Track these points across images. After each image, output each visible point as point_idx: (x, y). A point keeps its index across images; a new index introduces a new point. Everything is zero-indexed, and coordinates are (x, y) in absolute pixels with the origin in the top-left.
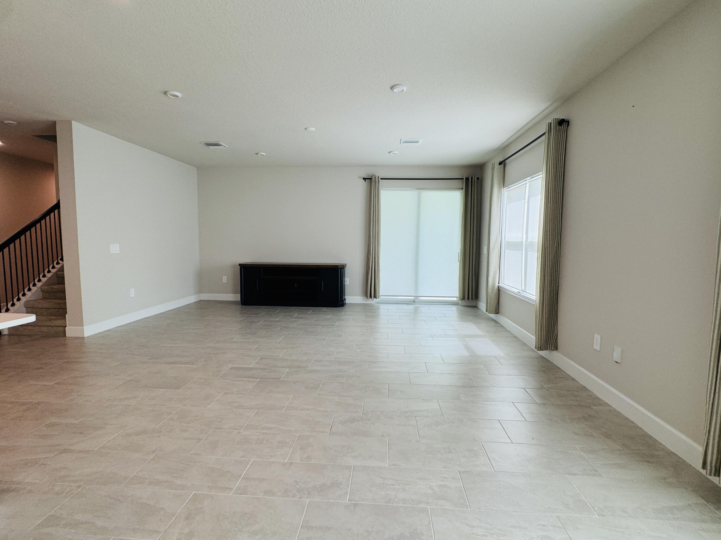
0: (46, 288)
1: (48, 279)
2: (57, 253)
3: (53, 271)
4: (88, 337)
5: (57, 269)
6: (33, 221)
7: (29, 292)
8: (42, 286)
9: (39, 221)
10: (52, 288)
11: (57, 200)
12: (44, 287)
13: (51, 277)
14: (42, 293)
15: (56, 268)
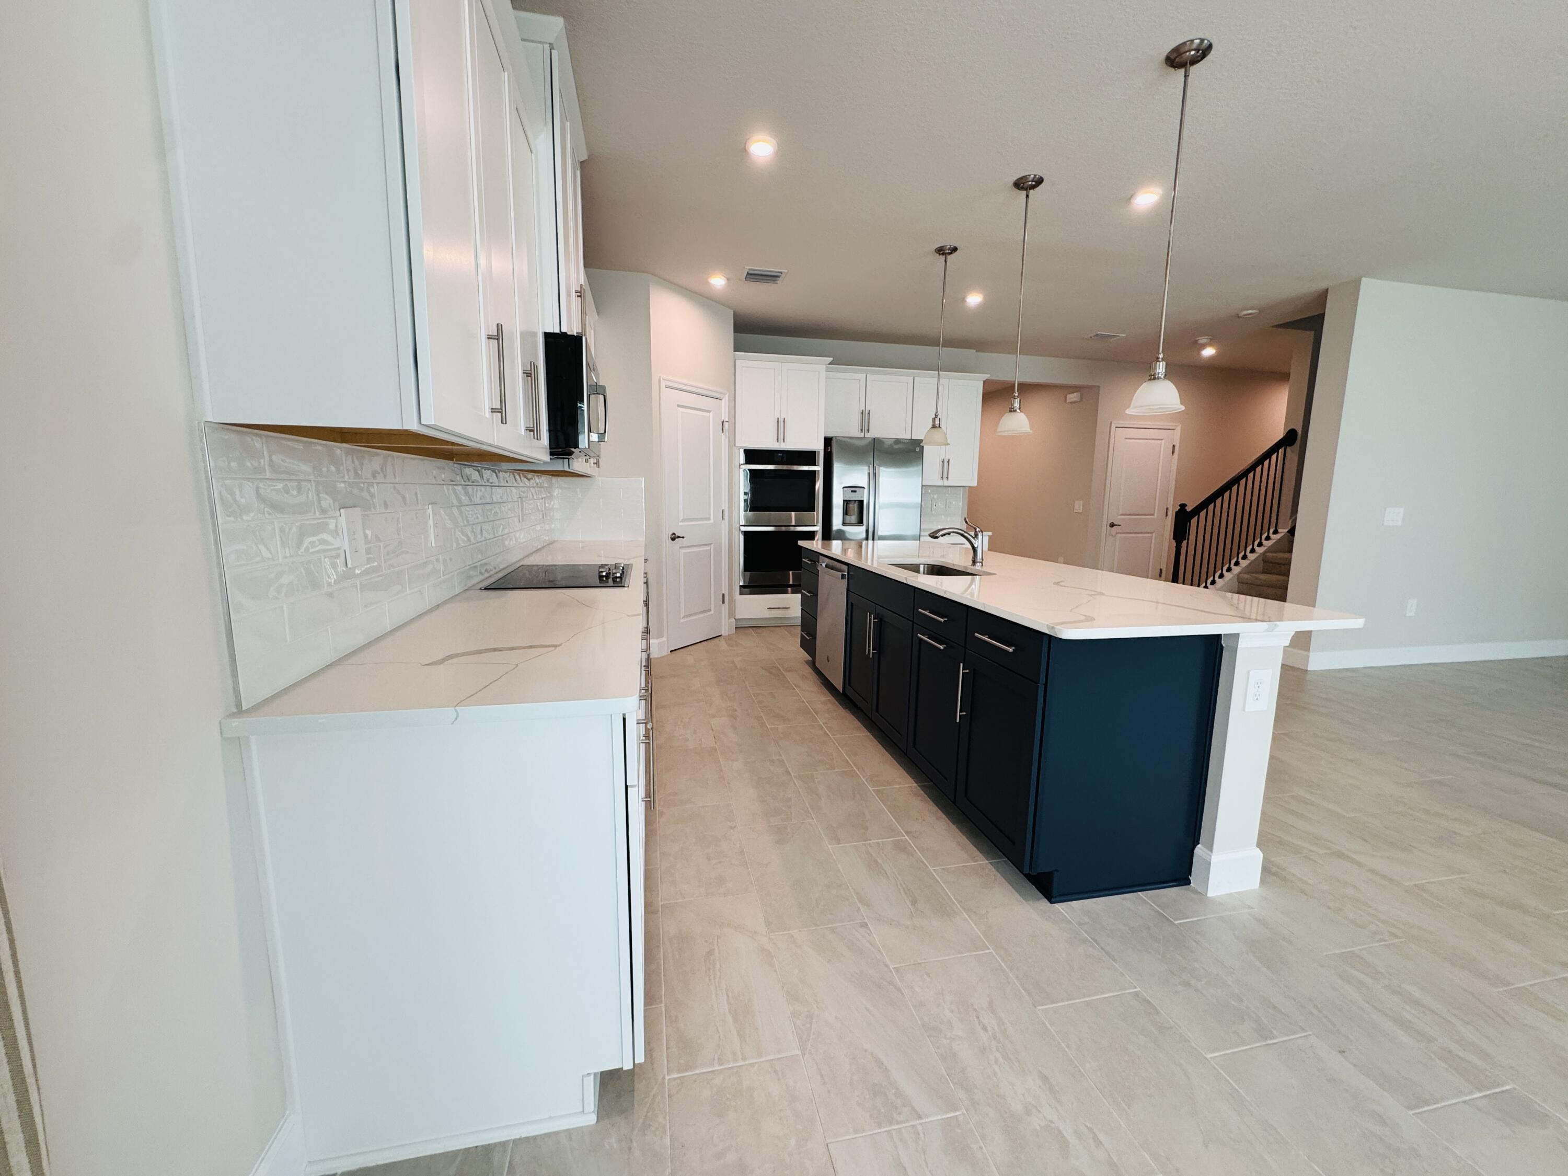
0: (1246, 576)
1: (1251, 563)
2: (1270, 521)
3: (1260, 550)
4: (1315, 671)
5: (1265, 548)
6: (1234, 477)
7: (1221, 580)
8: (1240, 573)
9: (1245, 474)
10: (1257, 578)
11: (1284, 429)
12: (1243, 575)
13: (1255, 560)
14: (1237, 583)
15: (1264, 546)
